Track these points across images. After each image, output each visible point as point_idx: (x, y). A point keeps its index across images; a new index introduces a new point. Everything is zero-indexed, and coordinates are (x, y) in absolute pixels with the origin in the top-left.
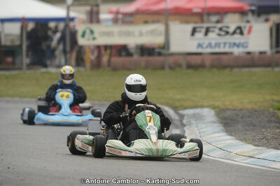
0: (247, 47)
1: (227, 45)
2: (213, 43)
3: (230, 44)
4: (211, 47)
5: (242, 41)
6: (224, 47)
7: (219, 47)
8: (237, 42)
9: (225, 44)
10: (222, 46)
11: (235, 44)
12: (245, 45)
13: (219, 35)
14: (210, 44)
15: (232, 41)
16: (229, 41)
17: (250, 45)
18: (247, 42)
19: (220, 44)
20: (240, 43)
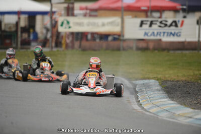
0: (180, 35)
1: (166, 34)
2: (156, 32)
3: (168, 33)
4: (154, 35)
5: (177, 31)
6: (164, 35)
7: (160, 35)
8: (173, 32)
9: (164, 33)
10: (162, 34)
11: (171, 33)
12: (178, 34)
13: (160, 26)
14: (153, 33)
15: (170, 31)
16: (167, 31)
17: (182, 34)
18: (180, 32)
19: (160, 33)
20: (175, 33)
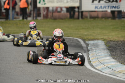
0: (119, 8)
1: (110, 7)
2: (103, 6)
3: (111, 6)
4: (102, 8)
5: (117, 5)
6: (108, 8)
7: (106, 8)
8: (114, 6)
9: (108, 6)
10: (107, 7)
11: (113, 7)
12: (118, 7)
13: (105, 2)
14: (101, 6)
15: (112, 5)
16: (110, 5)
17: (120, 7)
18: (119, 6)
19: (106, 6)
20: (116, 6)
